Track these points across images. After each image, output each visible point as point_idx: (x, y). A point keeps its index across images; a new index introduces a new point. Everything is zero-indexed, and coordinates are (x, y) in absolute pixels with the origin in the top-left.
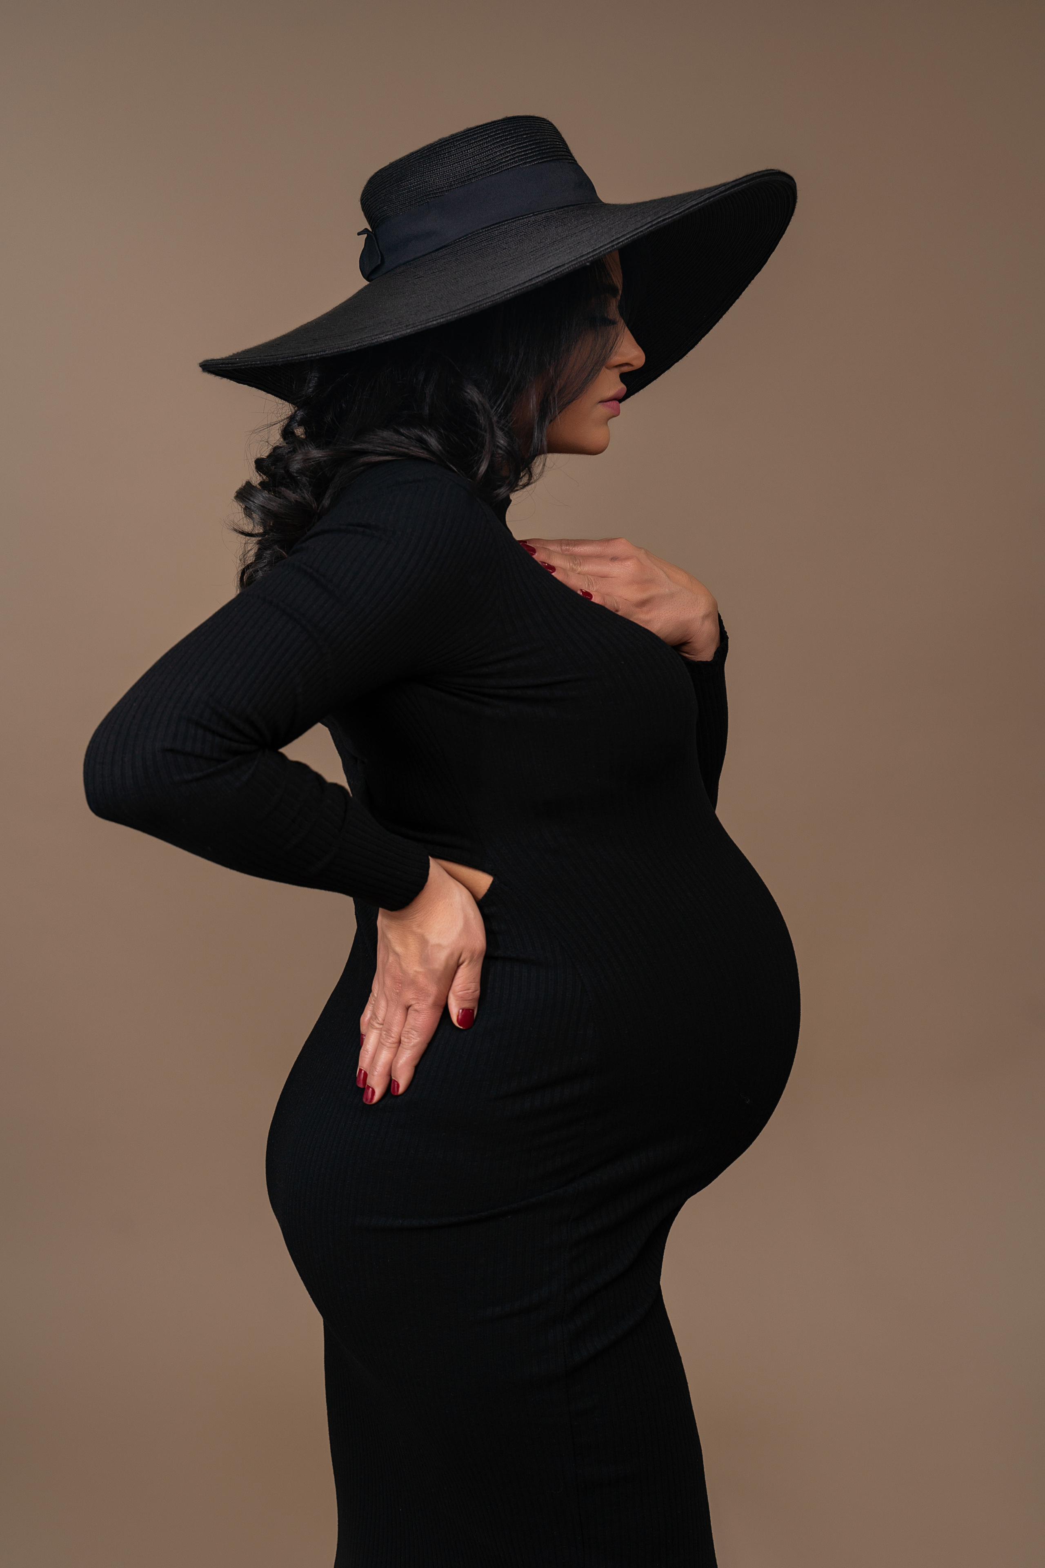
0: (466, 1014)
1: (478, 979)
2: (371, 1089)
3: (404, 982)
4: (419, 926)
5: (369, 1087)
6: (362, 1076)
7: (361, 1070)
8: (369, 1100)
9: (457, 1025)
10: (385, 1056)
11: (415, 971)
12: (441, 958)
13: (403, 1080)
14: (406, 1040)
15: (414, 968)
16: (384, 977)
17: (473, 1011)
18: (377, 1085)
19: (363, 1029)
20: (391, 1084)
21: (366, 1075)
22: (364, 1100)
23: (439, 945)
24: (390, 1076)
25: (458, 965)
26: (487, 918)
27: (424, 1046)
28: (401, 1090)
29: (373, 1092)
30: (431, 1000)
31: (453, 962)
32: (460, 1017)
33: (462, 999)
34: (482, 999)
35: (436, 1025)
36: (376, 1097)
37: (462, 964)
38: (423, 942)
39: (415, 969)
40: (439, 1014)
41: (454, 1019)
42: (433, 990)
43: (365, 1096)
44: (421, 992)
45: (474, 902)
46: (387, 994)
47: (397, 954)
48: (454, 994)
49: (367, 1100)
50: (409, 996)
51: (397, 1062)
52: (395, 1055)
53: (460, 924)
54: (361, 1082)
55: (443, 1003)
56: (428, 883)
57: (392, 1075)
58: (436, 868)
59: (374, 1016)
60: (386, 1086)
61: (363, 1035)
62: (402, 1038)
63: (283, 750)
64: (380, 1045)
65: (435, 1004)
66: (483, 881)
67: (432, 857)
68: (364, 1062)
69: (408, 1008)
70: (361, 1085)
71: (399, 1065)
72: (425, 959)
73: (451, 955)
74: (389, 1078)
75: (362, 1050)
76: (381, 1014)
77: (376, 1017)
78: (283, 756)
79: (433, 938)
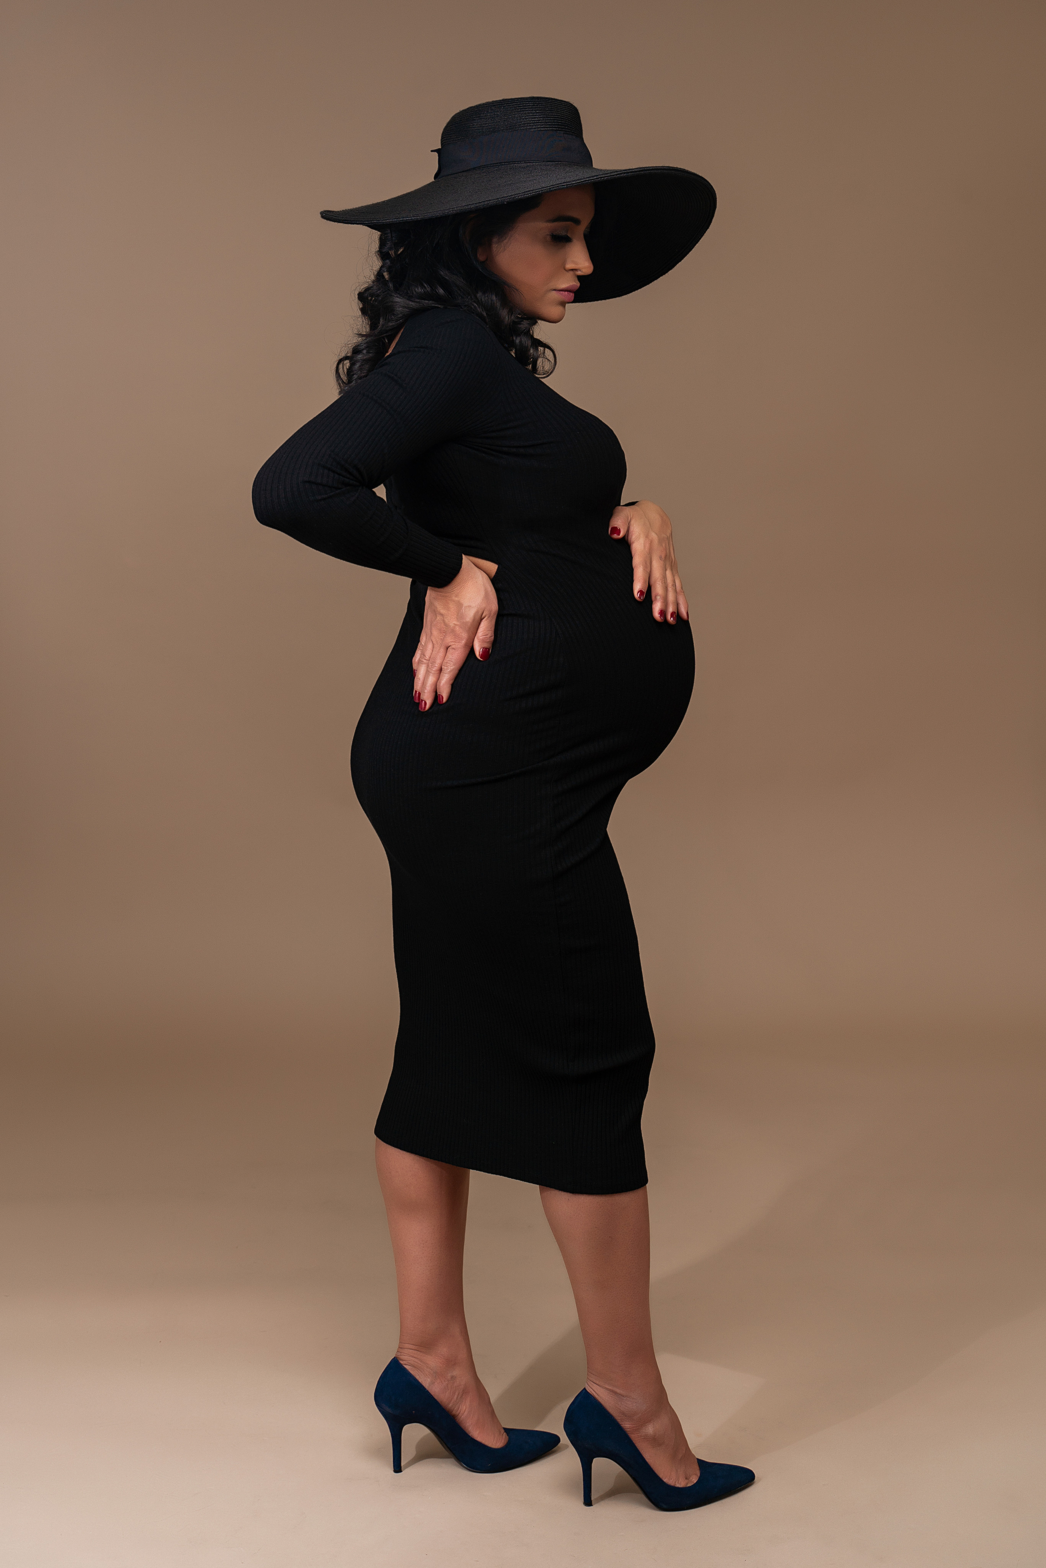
0: (485, 653)
1: (493, 629)
2: (424, 702)
3: (446, 630)
4: (456, 596)
5: (422, 700)
6: (417, 695)
7: (416, 691)
8: (423, 708)
9: (479, 658)
10: (431, 680)
11: (454, 624)
12: (470, 615)
13: (445, 693)
14: (445, 668)
15: (452, 622)
16: (431, 629)
17: (489, 649)
18: (427, 699)
19: (415, 666)
20: (437, 697)
21: (419, 694)
22: (420, 709)
23: (469, 606)
24: (436, 692)
25: (481, 620)
26: (498, 590)
27: (457, 671)
28: (445, 700)
29: (425, 703)
30: (463, 642)
31: (478, 618)
32: (481, 653)
33: (483, 641)
34: (494, 643)
35: (465, 659)
36: (428, 707)
37: (483, 619)
38: (459, 605)
39: (454, 622)
40: (467, 652)
41: (477, 654)
42: (464, 635)
43: (420, 706)
44: (456, 636)
45: (489, 579)
46: (434, 640)
47: (442, 615)
48: (477, 638)
49: (421, 709)
50: (449, 640)
51: (440, 683)
52: (438, 679)
53: (483, 593)
54: (417, 698)
55: (471, 645)
56: (462, 569)
57: (438, 692)
58: (467, 561)
59: (423, 654)
60: (434, 696)
61: (415, 670)
62: (443, 667)
63: (374, 490)
64: (427, 672)
65: (466, 645)
66: (493, 567)
67: (464, 554)
68: (418, 686)
69: (447, 648)
70: (417, 701)
71: (442, 684)
72: (460, 616)
73: (477, 612)
74: (434, 694)
75: (415, 679)
76: (428, 654)
77: (424, 655)
78: (374, 493)
79: (466, 603)
